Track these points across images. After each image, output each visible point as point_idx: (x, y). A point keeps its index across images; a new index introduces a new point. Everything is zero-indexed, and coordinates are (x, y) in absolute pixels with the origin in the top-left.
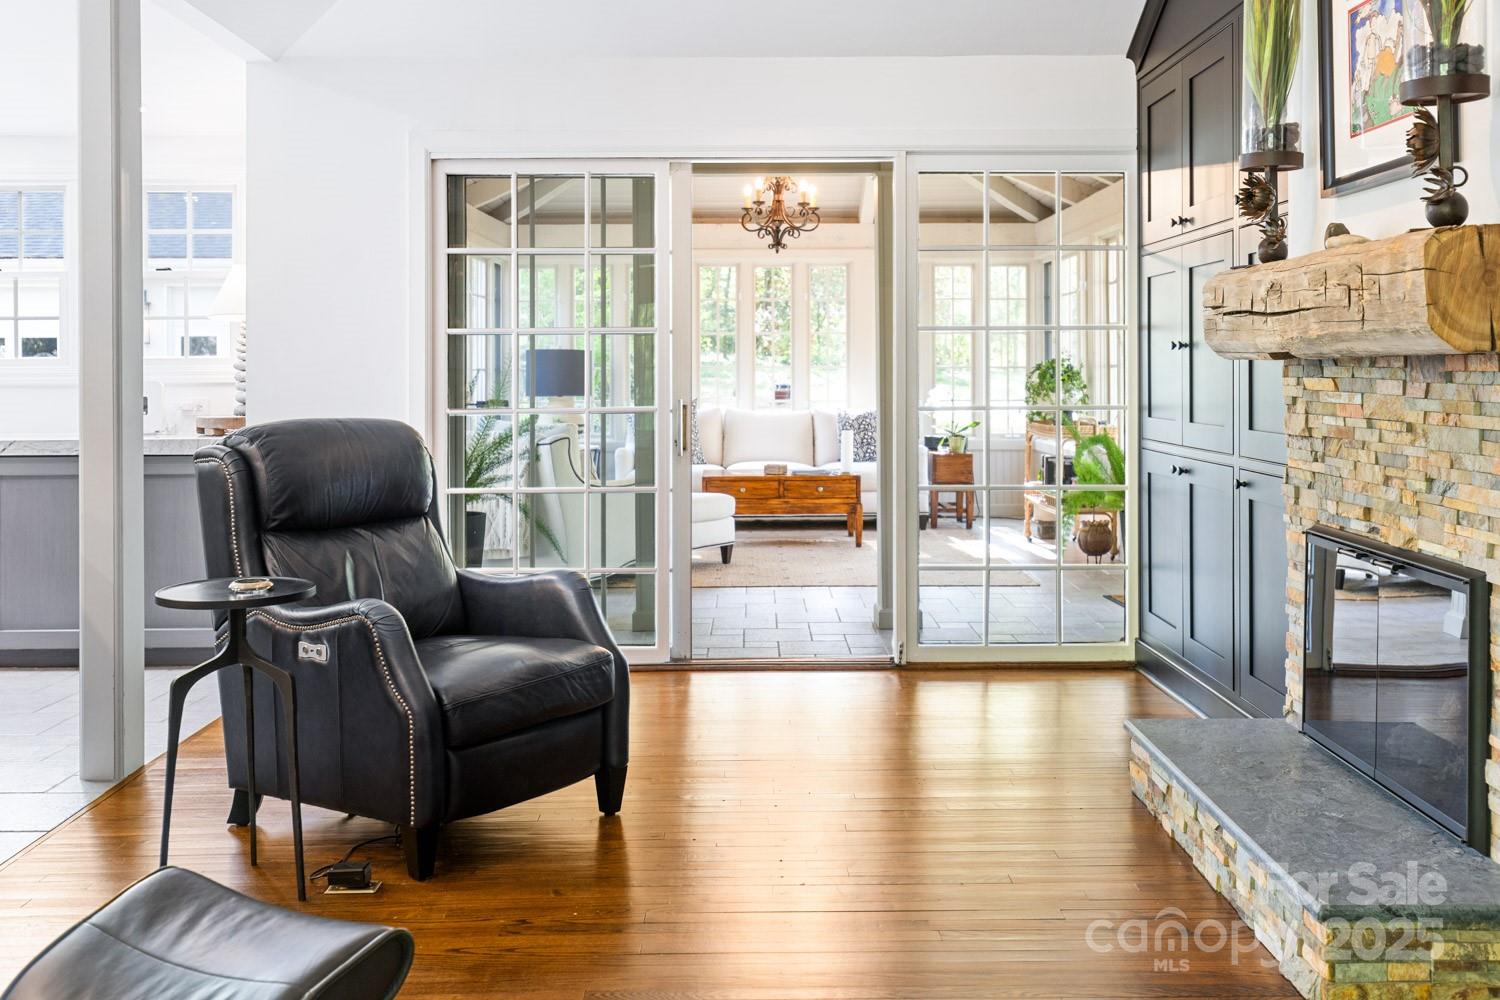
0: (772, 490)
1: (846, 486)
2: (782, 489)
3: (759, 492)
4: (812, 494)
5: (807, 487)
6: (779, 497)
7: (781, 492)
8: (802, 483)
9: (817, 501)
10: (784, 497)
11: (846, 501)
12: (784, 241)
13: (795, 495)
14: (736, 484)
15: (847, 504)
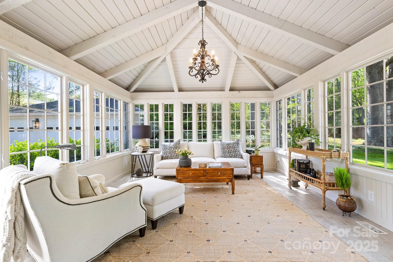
0: (201, 173)
1: (229, 172)
2: (205, 173)
3: (196, 174)
4: (216, 175)
5: (214, 172)
6: (204, 176)
7: (205, 175)
8: (212, 171)
9: (218, 178)
10: (206, 176)
11: (228, 177)
12: (205, 78)
13: (210, 175)
14: (188, 171)
15: (229, 178)
